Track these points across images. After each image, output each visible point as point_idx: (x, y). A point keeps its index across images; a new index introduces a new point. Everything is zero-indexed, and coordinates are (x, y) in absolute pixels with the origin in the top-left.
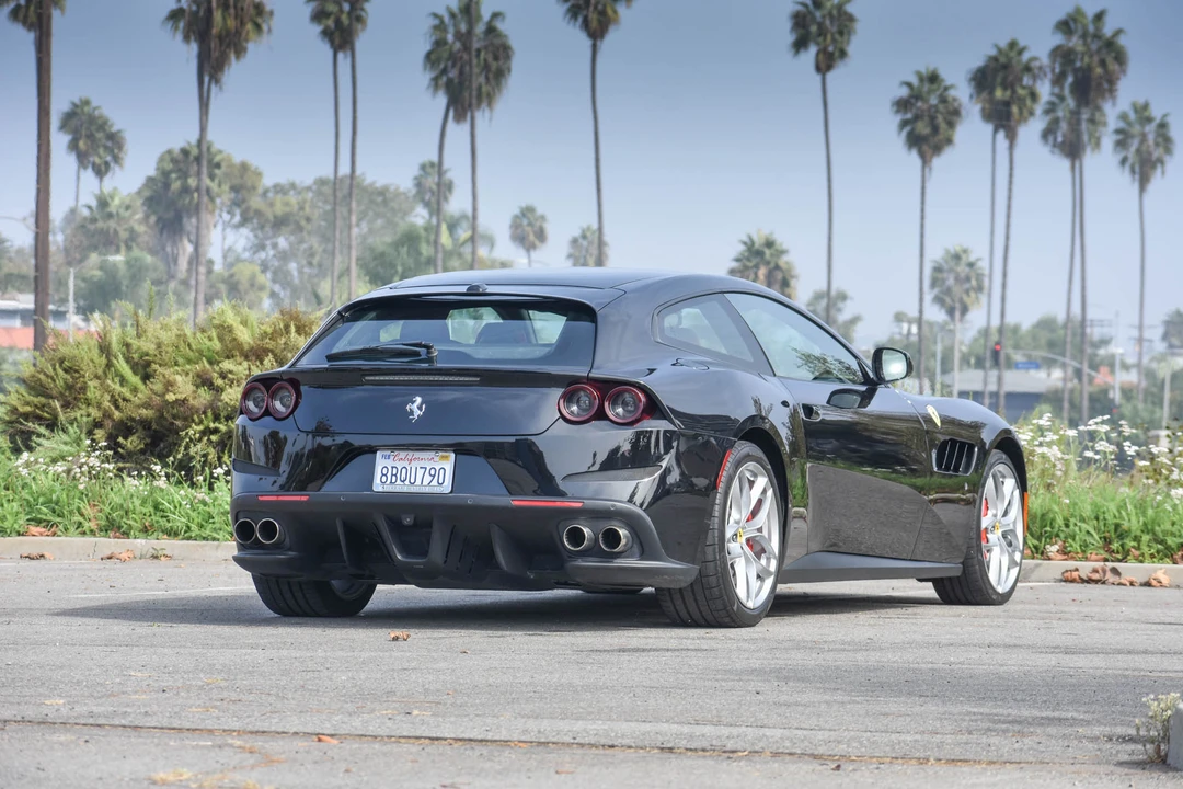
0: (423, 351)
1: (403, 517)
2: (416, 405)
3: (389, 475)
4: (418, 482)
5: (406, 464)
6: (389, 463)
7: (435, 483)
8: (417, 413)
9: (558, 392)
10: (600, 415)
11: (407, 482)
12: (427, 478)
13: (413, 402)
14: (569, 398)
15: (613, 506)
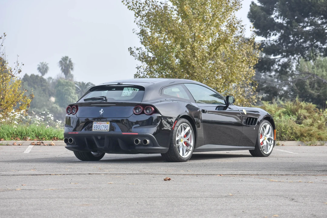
0: (104, 98)
1: (98, 137)
2: (102, 111)
3: (96, 127)
4: (102, 129)
5: (99, 125)
6: (96, 125)
7: (105, 129)
8: (102, 113)
9: (134, 107)
10: (143, 113)
11: (99, 129)
12: (104, 128)
13: (101, 110)
14: (135, 109)
15: (145, 134)
